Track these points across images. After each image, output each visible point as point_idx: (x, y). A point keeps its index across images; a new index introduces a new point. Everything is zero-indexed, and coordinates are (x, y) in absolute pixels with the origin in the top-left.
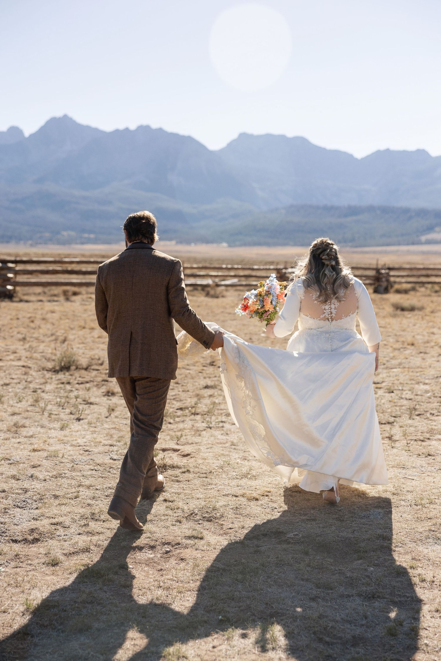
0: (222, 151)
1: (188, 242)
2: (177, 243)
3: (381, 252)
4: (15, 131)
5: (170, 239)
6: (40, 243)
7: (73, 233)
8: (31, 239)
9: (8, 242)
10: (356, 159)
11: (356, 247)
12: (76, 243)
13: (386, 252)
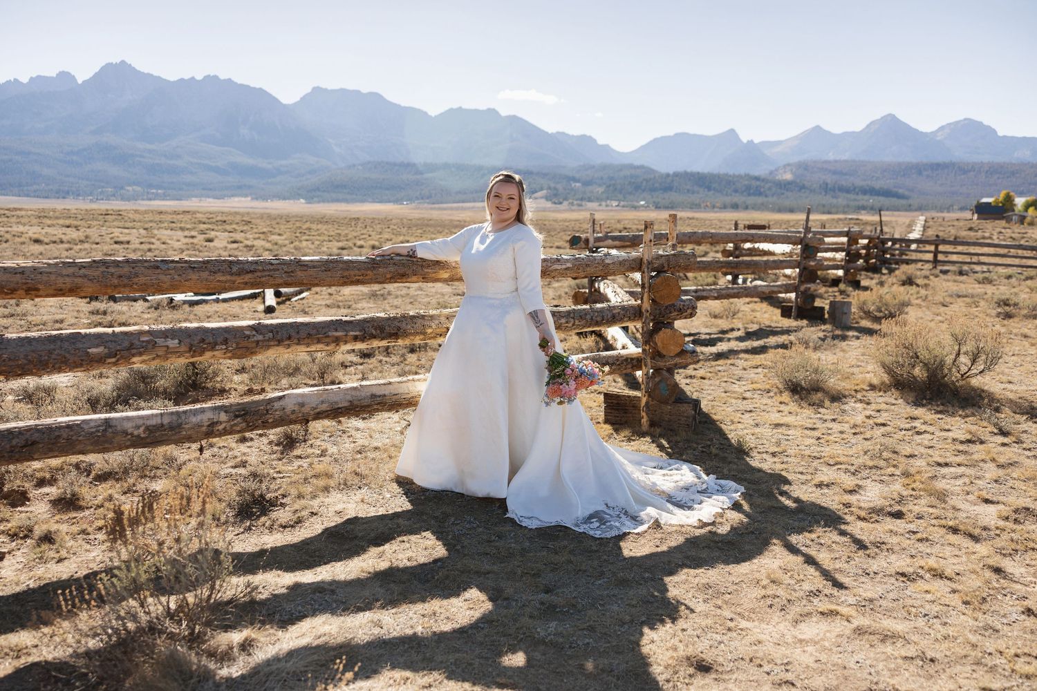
0: (296, 104)
1: (265, 198)
2: (252, 199)
3: (457, 209)
4: (65, 76)
5: (246, 196)
6: (102, 199)
7: (138, 189)
8: (91, 194)
9: (64, 198)
10: (431, 116)
11: (433, 204)
12: (143, 200)
13: (463, 209)
